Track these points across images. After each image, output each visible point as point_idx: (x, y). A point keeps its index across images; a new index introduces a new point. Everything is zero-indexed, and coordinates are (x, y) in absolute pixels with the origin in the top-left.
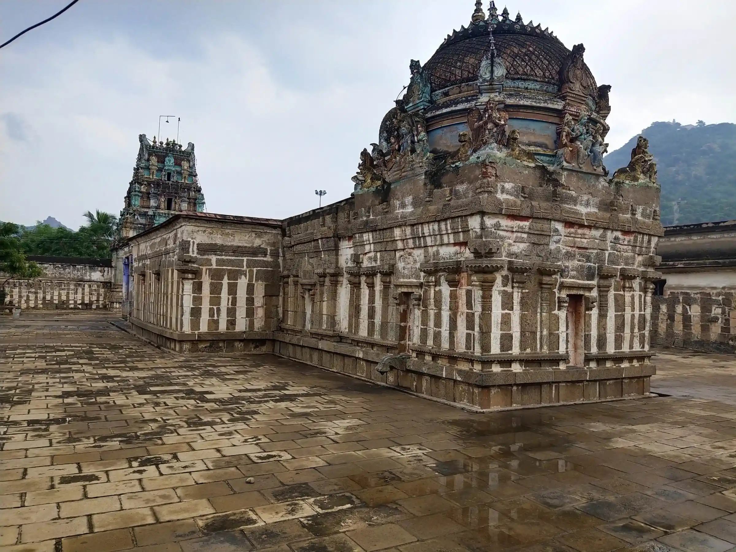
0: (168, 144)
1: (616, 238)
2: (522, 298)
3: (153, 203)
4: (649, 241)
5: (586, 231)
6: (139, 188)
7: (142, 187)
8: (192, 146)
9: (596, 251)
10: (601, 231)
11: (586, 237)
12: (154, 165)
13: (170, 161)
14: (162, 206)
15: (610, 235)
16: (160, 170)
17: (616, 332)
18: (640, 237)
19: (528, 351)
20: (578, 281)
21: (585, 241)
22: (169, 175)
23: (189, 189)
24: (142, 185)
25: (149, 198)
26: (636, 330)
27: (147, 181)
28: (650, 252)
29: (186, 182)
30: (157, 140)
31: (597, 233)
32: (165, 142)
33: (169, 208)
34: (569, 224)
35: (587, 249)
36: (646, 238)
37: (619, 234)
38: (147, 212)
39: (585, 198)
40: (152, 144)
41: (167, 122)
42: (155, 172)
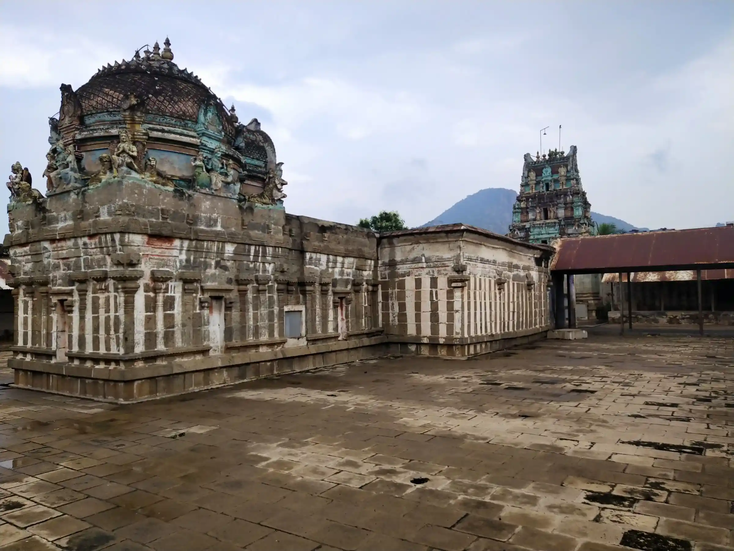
0: (550, 155)
1: (85, 244)
2: (33, 305)
3: (531, 216)
4: (113, 240)
5: (63, 244)
6: (518, 205)
7: (522, 203)
8: (574, 149)
9: (74, 259)
10: (73, 241)
11: (65, 248)
12: (533, 180)
13: (547, 172)
14: (538, 218)
15: (80, 242)
16: (538, 183)
17: (93, 333)
18: (103, 237)
19: (37, 346)
20: (64, 288)
21: (64, 252)
22: (547, 186)
23: (566, 195)
24: (522, 201)
25: (527, 213)
26: (112, 332)
27: (525, 197)
28: (116, 251)
29: (564, 187)
30: (540, 154)
31: (70, 243)
32: (547, 153)
33: (546, 218)
34: (53, 241)
35: (68, 258)
36: (109, 237)
37: (86, 239)
38: (525, 226)
39: (62, 214)
40: (535, 160)
41: (545, 134)
42: (534, 186)
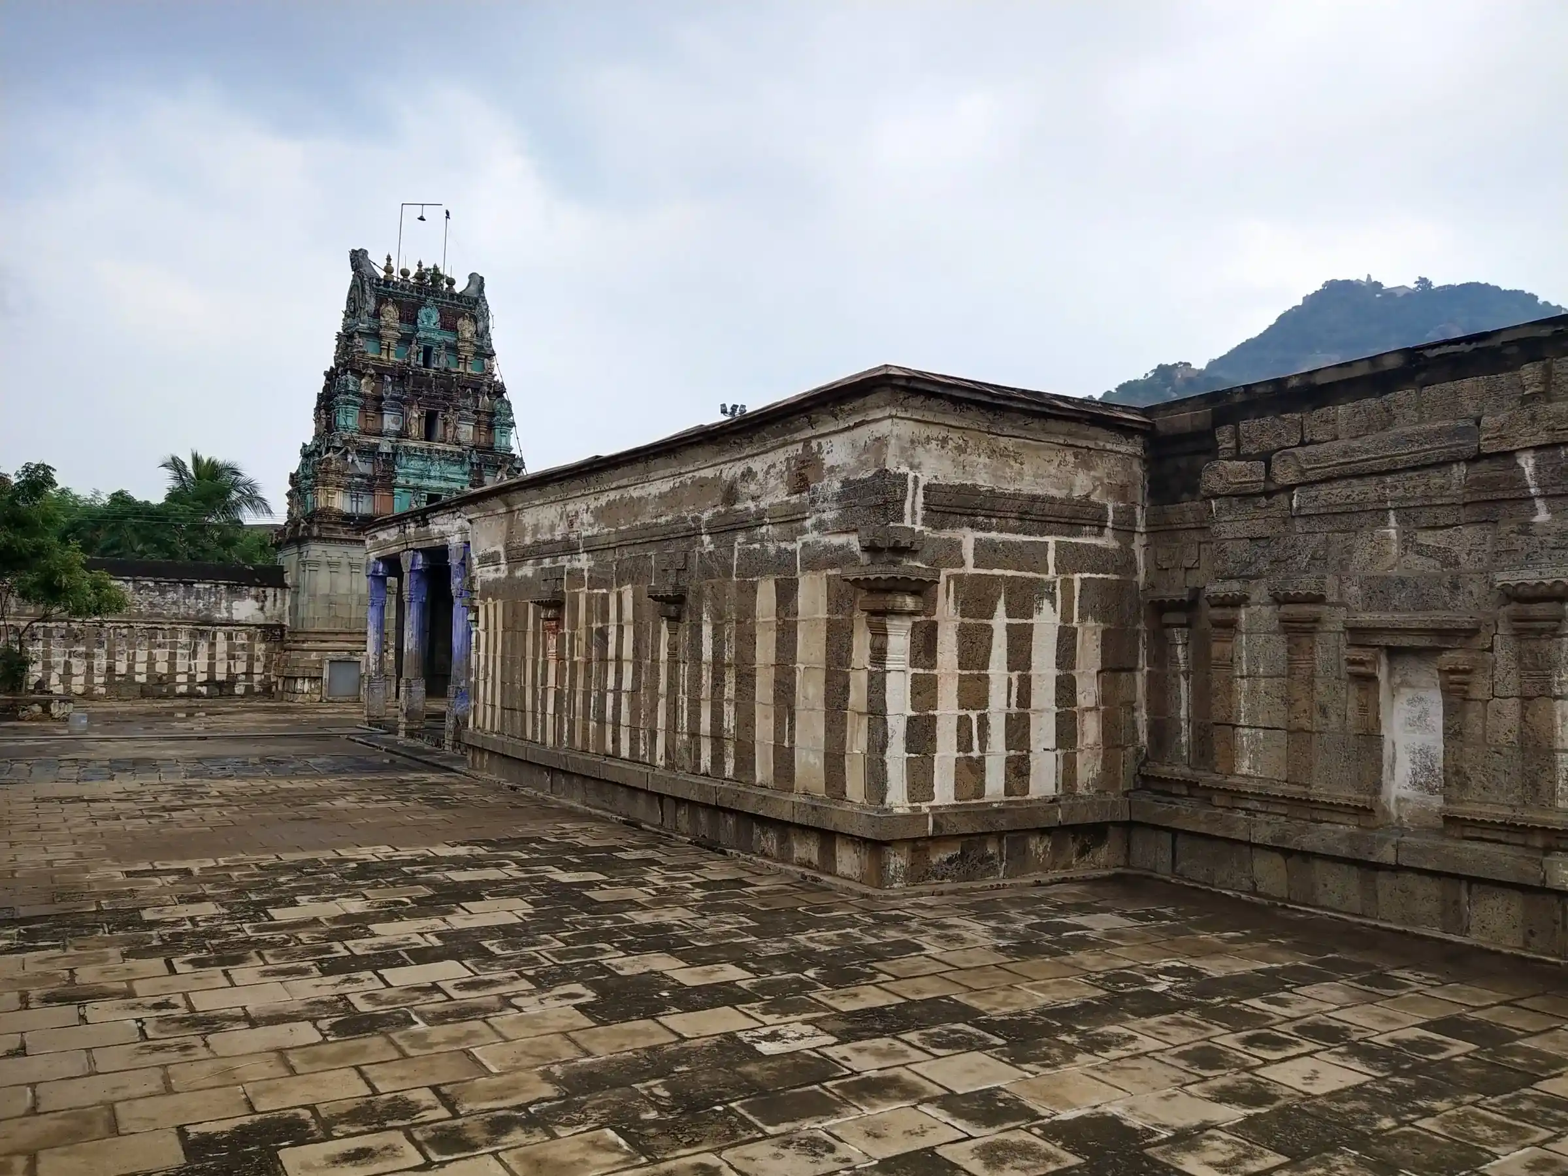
0: (420, 276)
3: (389, 422)
6: (354, 383)
7: (363, 381)
8: (477, 281)
12: (393, 328)
13: (429, 319)
14: (414, 431)
16: (405, 340)
22: (427, 352)
23: (476, 390)
24: (363, 375)
25: (380, 411)
27: (374, 367)
29: (469, 370)
30: (394, 264)
32: (413, 271)
33: (429, 435)
38: (377, 446)
40: (382, 274)
41: (422, 219)
42: (393, 343)
